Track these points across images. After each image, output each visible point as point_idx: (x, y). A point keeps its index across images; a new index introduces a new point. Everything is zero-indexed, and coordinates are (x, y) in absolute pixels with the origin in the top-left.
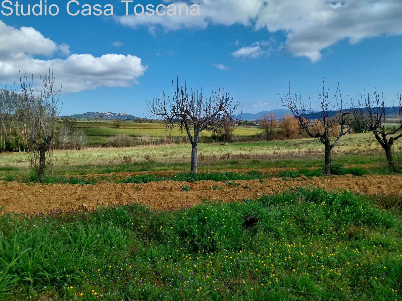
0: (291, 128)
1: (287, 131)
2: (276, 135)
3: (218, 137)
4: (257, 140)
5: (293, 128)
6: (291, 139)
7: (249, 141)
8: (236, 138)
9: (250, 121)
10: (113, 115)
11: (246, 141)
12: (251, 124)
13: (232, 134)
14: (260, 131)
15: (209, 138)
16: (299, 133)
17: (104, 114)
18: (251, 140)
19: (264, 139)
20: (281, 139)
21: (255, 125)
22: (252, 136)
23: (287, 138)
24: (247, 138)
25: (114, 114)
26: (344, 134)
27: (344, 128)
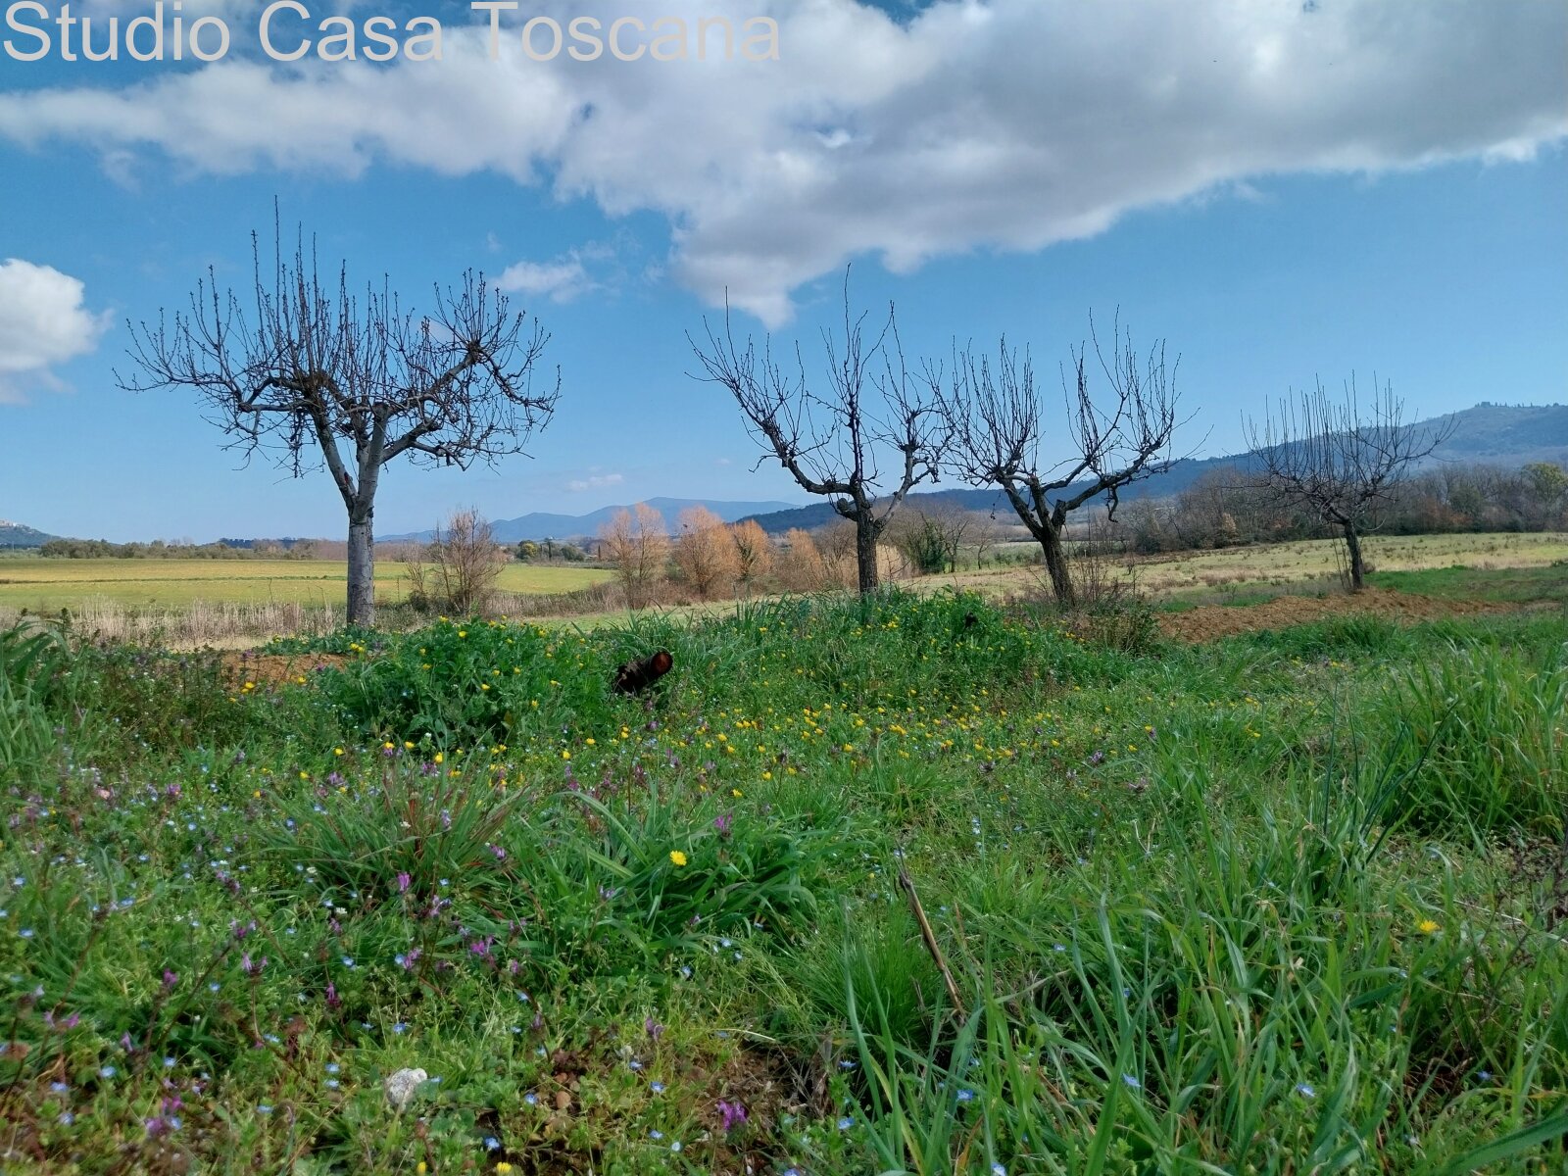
0: (714, 561)
1: (700, 570)
2: (661, 586)
3: (436, 603)
4: (593, 610)
5: (719, 559)
6: (714, 599)
7: (562, 615)
8: (512, 605)
9: (561, 542)
11: (552, 613)
12: (568, 555)
13: (493, 591)
14: (603, 577)
15: (399, 608)
16: (739, 576)
18: (568, 608)
19: (619, 602)
20: (680, 603)
21: (579, 559)
22: (573, 596)
23: (698, 596)
24: (554, 604)
26: (917, 480)
27: (916, 461)
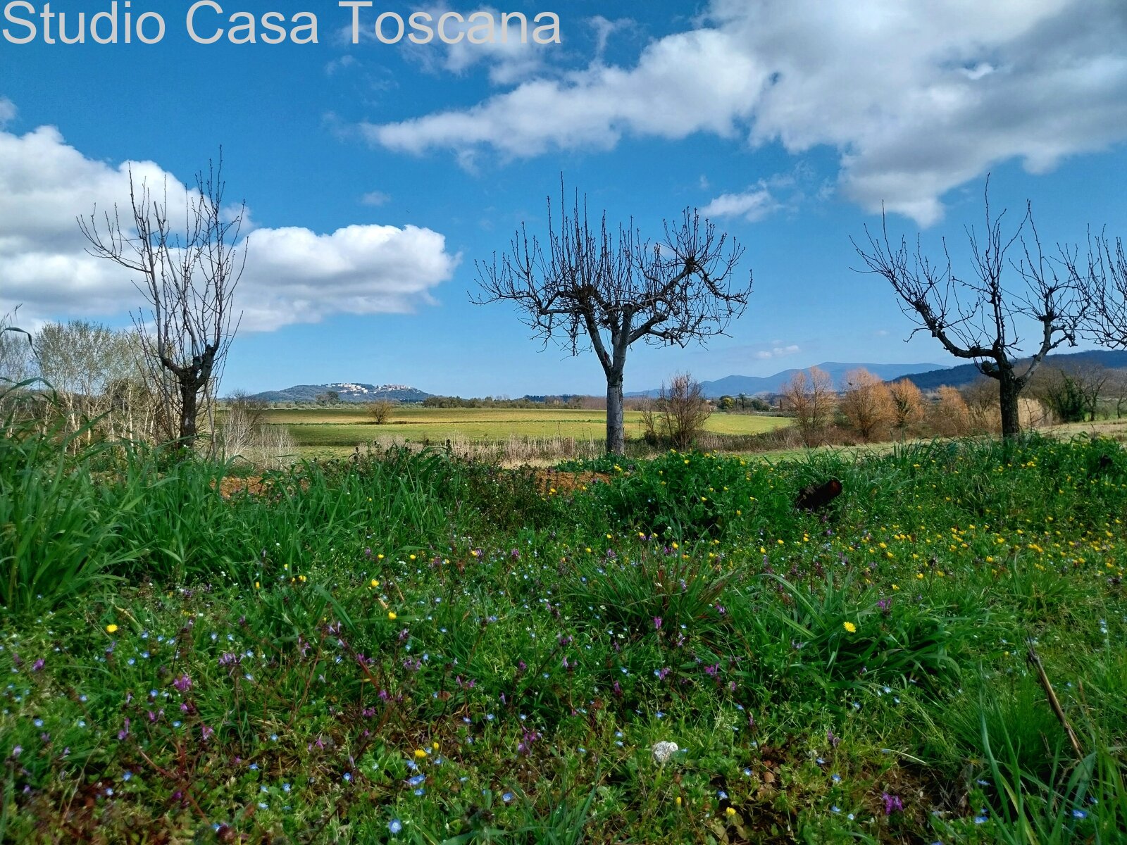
0: (875, 411)
1: (863, 419)
2: (831, 430)
3: (662, 440)
4: (777, 447)
5: (878, 410)
6: (875, 441)
7: (753, 451)
8: (715, 442)
9: (751, 397)
10: (366, 391)
11: (745, 449)
12: (757, 406)
13: (702, 432)
14: (784, 423)
15: (638, 442)
16: (896, 423)
17: (343, 388)
18: (758, 445)
19: (797, 442)
20: (847, 444)
21: (766, 409)
22: (762, 436)
23: (861, 438)
24: (747, 442)
25: (369, 387)
26: (1055, 345)
27: (1054, 329)
